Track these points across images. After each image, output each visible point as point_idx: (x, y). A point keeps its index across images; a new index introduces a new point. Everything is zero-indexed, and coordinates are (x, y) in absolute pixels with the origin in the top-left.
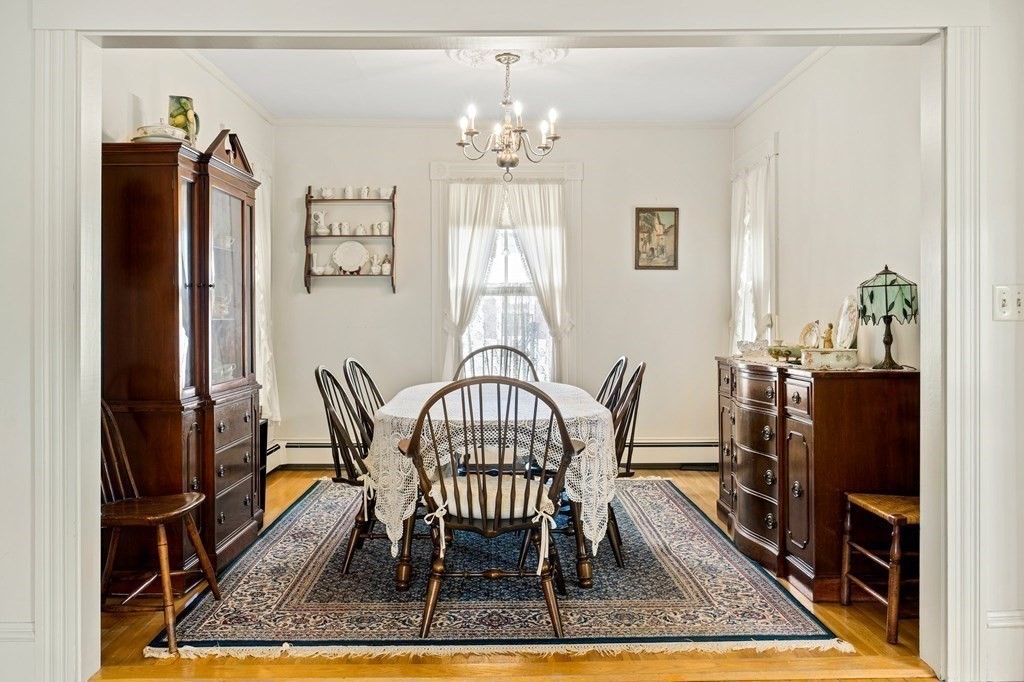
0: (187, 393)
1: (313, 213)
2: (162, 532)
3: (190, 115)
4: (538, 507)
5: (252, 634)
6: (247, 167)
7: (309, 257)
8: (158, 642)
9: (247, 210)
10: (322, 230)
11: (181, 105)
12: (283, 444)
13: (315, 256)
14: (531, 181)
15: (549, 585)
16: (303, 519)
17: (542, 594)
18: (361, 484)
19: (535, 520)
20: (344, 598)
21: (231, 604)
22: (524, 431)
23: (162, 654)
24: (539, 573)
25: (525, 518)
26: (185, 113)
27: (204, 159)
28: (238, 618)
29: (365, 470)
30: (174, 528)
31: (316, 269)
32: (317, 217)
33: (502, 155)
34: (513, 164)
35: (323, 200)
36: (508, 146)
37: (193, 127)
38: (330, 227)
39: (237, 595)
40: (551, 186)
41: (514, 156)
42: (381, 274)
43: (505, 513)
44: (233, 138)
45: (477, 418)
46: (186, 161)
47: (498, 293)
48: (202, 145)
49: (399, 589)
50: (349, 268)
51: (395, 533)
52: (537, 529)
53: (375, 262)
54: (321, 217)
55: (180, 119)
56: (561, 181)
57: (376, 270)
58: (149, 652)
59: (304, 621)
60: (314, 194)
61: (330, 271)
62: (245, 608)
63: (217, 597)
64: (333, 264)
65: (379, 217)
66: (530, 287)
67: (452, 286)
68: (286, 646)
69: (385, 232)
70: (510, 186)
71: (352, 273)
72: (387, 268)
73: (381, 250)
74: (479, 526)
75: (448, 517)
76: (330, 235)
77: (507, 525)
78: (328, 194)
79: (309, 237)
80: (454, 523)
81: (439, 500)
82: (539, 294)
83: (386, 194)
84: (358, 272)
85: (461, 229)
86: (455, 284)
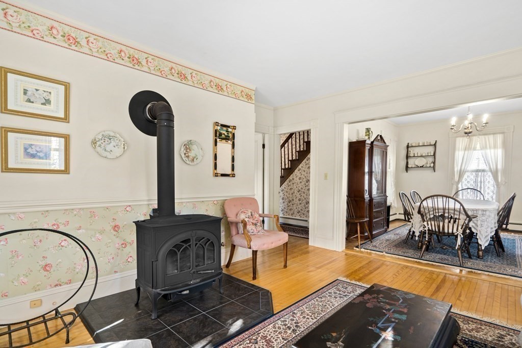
0: (367, 196)
1: (409, 150)
2: (358, 224)
3: (370, 132)
4: (457, 231)
5: (377, 249)
6: (385, 143)
7: (407, 163)
8: (357, 247)
9: (385, 153)
10: (412, 155)
11: (368, 130)
12: (398, 213)
13: (409, 162)
14: (490, 134)
15: (459, 252)
16: (398, 231)
17: (456, 255)
18: (410, 222)
19: (456, 234)
20: (403, 248)
21: (374, 244)
22: (457, 211)
23: (358, 249)
24: (456, 248)
25: (453, 233)
26: (369, 132)
27: (372, 143)
28: (375, 246)
29: (412, 218)
30: (362, 224)
31: (409, 166)
32: (410, 151)
33: (466, 131)
34: (470, 133)
35: (412, 146)
36: (468, 128)
37: (371, 135)
38: (414, 154)
39: (376, 242)
40: (498, 135)
41: (471, 130)
42: (430, 167)
43: (446, 231)
44: (381, 136)
45: (436, 206)
46: (368, 144)
47: (474, 172)
48: (372, 139)
49: (418, 248)
50: (420, 165)
51: (417, 234)
52: (457, 236)
53: (428, 163)
54: (412, 151)
55: (368, 133)
56: (503, 133)
57: (428, 165)
58: (355, 248)
59: (390, 250)
60: (410, 145)
61: (414, 166)
62: (377, 245)
63: (371, 242)
64: (415, 164)
65: (430, 150)
66: (487, 169)
67: (456, 170)
68: (384, 253)
69: (432, 154)
70: (480, 137)
71: (421, 167)
72: (432, 165)
73: (431, 160)
74: (437, 233)
75: (429, 230)
76: (414, 156)
77: (446, 234)
78: (414, 145)
79: (407, 157)
80: (431, 232)
81: (426, 225)
82: (491, 171)
83: (433, 143)
84: (423, 166)
85: (460, 152)
86: (457, 169)
